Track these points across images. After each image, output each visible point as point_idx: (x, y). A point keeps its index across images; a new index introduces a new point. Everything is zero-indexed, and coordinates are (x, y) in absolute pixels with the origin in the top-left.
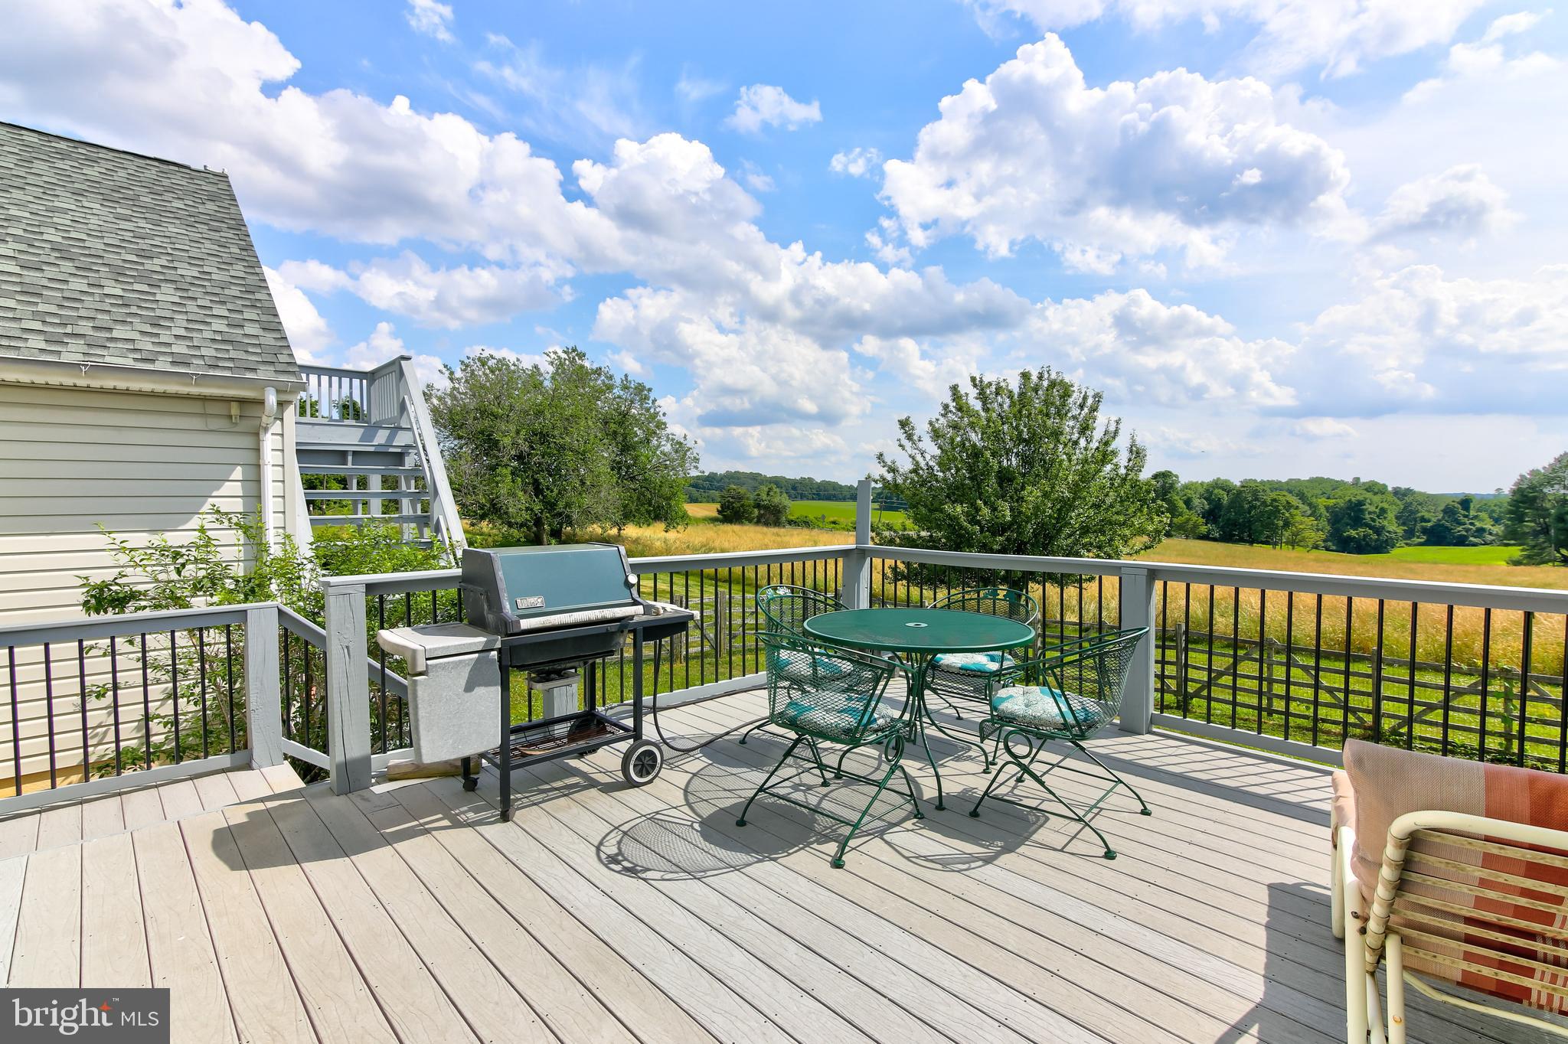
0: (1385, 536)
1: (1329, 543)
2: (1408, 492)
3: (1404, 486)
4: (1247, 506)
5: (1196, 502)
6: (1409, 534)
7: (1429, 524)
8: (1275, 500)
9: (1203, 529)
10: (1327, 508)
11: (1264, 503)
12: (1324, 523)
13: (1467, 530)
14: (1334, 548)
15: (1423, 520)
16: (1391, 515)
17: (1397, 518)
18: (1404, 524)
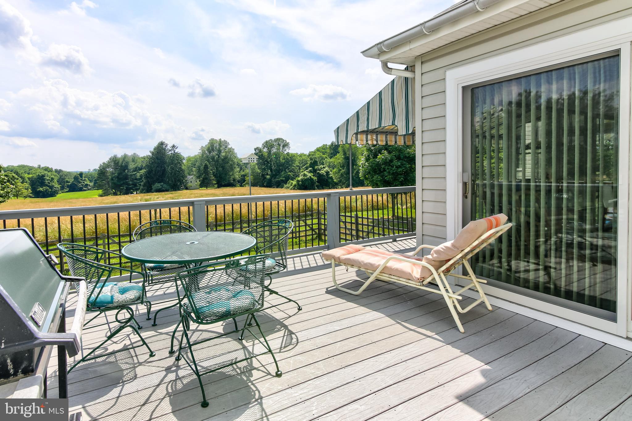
0: (54, 189)
2: (61, 171)
3: (59, 168)
6: (62, 188)
7: (70, 184)
10: (29, 179)
12: (28, 186)
13: (82, 185)
14: (34, 196)
15: (67, 182)
16: (55, 181)
17: (58, 182)
18: (60, 184)
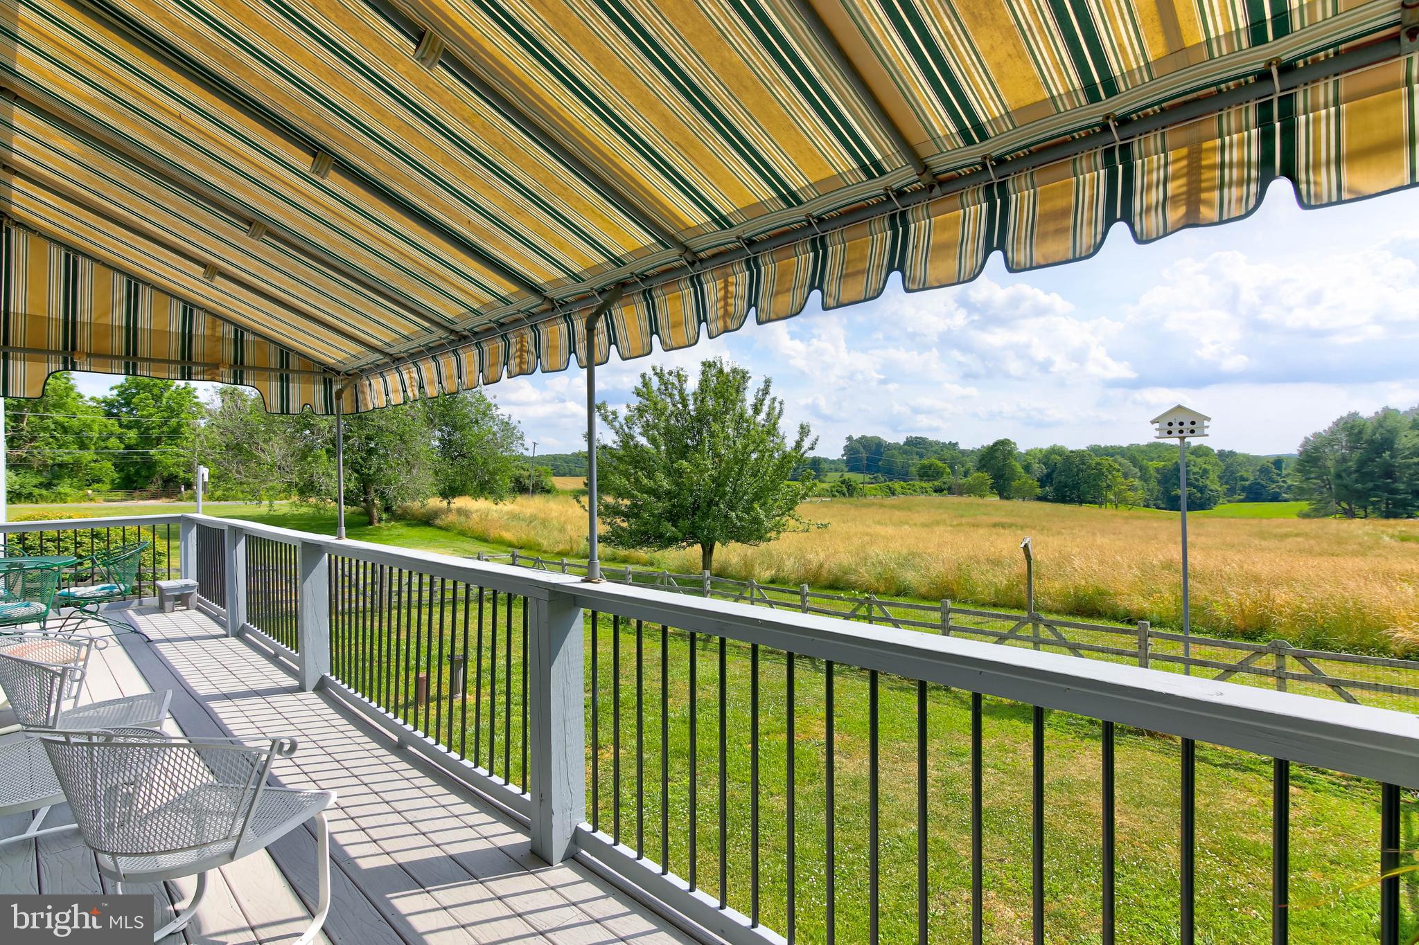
0: (1207, 494)
1: (1159, 502)
2: (1232, 454)
3: (1227, 449)
4: (1075, 470)
5: (1036, 466)
6: (1231, 492)
7: (1248, 483)
8: (1098, 464)
9: (1038, 491)
10: (1157, 470)
11: (1089, 466)
12: (1153, 484)
13: (1280, 487)
14: (1163, 506)
15: (1243, 479)
16: (1213, 476)
17: (1220, 477)
18: (1226, 483)
